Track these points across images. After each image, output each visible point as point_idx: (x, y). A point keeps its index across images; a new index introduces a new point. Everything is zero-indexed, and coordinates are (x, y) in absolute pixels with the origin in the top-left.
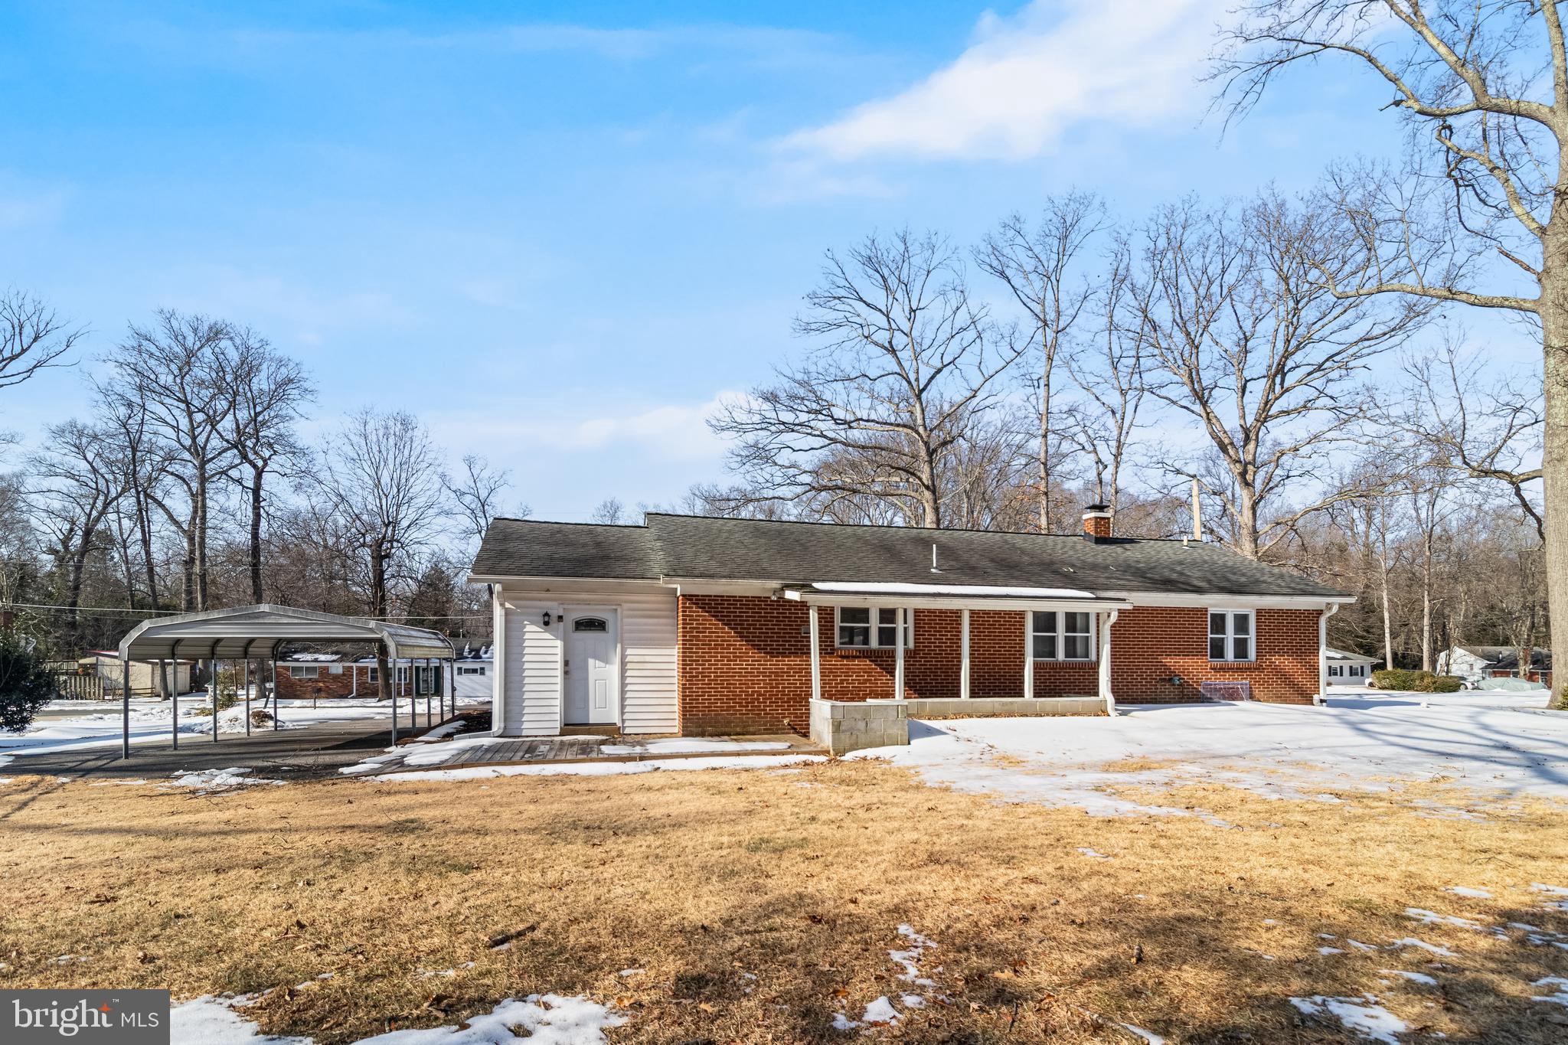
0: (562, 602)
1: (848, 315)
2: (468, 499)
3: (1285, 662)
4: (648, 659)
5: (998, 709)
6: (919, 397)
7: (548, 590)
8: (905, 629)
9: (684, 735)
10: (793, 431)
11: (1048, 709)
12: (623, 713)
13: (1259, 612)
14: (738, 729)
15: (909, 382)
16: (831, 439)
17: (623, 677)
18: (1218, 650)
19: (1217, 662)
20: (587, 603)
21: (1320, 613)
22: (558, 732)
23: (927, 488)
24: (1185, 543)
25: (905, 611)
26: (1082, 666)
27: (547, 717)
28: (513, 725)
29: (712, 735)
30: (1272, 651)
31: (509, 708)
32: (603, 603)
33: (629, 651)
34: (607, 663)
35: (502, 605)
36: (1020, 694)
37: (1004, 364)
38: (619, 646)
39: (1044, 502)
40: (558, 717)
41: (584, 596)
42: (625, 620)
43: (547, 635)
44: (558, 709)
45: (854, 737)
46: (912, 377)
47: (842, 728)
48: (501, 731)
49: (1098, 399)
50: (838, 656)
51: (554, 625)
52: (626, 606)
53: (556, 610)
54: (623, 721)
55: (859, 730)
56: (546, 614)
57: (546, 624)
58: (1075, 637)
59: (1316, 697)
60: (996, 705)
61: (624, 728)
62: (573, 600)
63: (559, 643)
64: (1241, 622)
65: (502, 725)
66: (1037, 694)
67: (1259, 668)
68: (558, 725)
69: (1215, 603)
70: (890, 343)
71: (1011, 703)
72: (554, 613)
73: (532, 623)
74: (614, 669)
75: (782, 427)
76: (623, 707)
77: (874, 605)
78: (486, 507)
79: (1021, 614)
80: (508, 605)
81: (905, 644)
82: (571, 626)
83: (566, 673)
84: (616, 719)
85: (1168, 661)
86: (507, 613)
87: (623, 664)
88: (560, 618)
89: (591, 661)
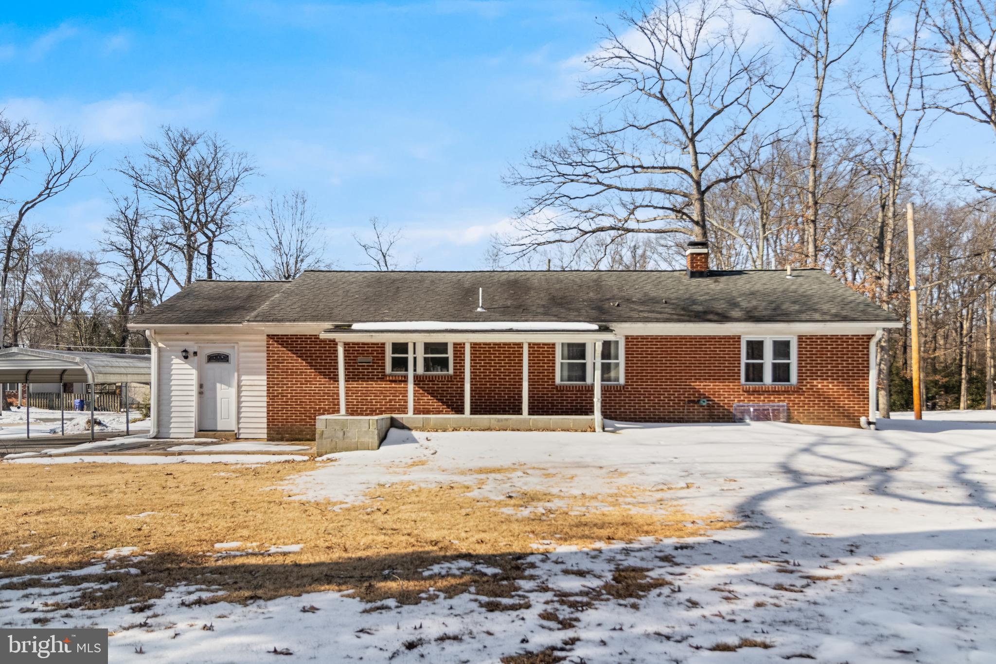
0: (197, 341)
2: (373, 252)
3: (830, 387)
4: (256, 383)
6: (692, 140)
7: (187, 334)
9: (268, 440)
12: (238, 423)
13: (800, 338)
15: (682, 127)
16: (607, 186)
17: (239, 396)
18: (755, 373)
19: (752, 385)
20: (213, 342)
21: (870, 337)
22: (193, 435)
23: (697, 223)
24: (789, 272)
27: (186, 425)
28: (163, 430)
29: (287, 440)
30: (813, 375)
31: (161, 418)
32: (224, 342)
33: (243, 378)
34: (229, 386)
35: (156, 345)
37: (772, 100)
38: (236, 374)
40: (193, 425)
41: (212, 337)
42: (242, 354)
43: (187, 366)
44: (193, 420)
45: (334, 443)
47: (324, 436)
48: (154, 435)
50: (387, 381)
51: (191, 358)
52: (241, 343)
53: (192, 347)
54: (239, 429)
55: (337, 438)
56: (185, 351)
57: (186, 357)
59: (863, 420)
61: (239, 434)
62: (204, 340)
63: (194, 372)
64: (781, 348)
65: (156, 430)
67: (798, 391)
68: (193, 430)
69: (747, 331)
70: (661, 92)
72: (191, 350)
73: (177, 357)
74: (233, 391)
76: (239, 418)
80: (160, 345)
82: (205, 359)
83: (201, 393)
84: (234, 427)
85: (697, 385)
86: (160, 350)
87: (239, 387)
88: (195, 353)
89: (218, 385)
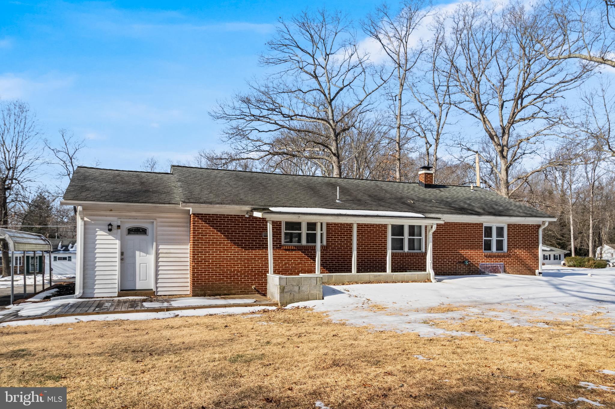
0: (120, 217)
1: (291, 55)
3: (521, 253)
4: (172, 251)
5: (372, 279)
6: (330, 103)
7: (111, 210)
8: (322, 234)
9: (193, 296)
10: (259, 120)
11: (399, 279)
12: (156, 283)
13: (509, 226)
14: (225, 292)
15: (325, 95)
16: (280, 126)
17: (157, 262)
18: (488, 246)
19: (488, 252)
20: (135, 218)
21: (539, 226)
22: (116, 295)
23: (334, 155)
24: (472, 188)
25: (322, 224)
26: (417, 255)
27: (110, 286)
28: (88, 291)
29: (210, 296)
30: (515, 247)
31: (86, 281)
32: (144, 218)
33: (161, 247)
34: (147, 254)
35: (82, 219)
36: (384, 270)
37: (378, 87)
38: (155, 244)
39: (398, 164)
40: (117, 286)
41: (134, 214)
42: (158, 228)
43: (111, 237)
44: (117, 281)
45: (292, 295)
46: (327, 92)
47: (285, 290)
48: (81, 295)
49: (427, 108)
50: (283, 249)
51: (114, 231)
52: (159, 220)
53: (116, 222)
54: (157, 288)
55: (295, 292)
56: (110, 225)
57: (110, 230)
58: (414, 239)
59: (537, 271)
60: (371, 277)
61: (157, 292)
62: (126, 216)
63: (118, 242)
64: (500, 231)
65: (82, 291)
66: (393, 270)
67: (509, 256)
68: (117, 290)
69: (487, 220)
70: (314, 72)
71: (379, 275)
72: (115, 224)
73: (101, 230)
74: (151, 258)
75: (253, 118)
76: (157, 279)
77: (304, 221)
78: (73, 160)
79: (385, 226)
80: (86, 219)
81: (321, 242)
82: (125, 231)
83: (122, 259)
84: (152, 286)
85: (463, 252)
86: (85, 223)
87: (157, 254)
88: (119, 227)
89: (137, 253)
